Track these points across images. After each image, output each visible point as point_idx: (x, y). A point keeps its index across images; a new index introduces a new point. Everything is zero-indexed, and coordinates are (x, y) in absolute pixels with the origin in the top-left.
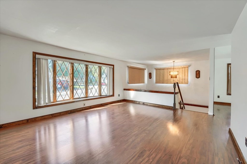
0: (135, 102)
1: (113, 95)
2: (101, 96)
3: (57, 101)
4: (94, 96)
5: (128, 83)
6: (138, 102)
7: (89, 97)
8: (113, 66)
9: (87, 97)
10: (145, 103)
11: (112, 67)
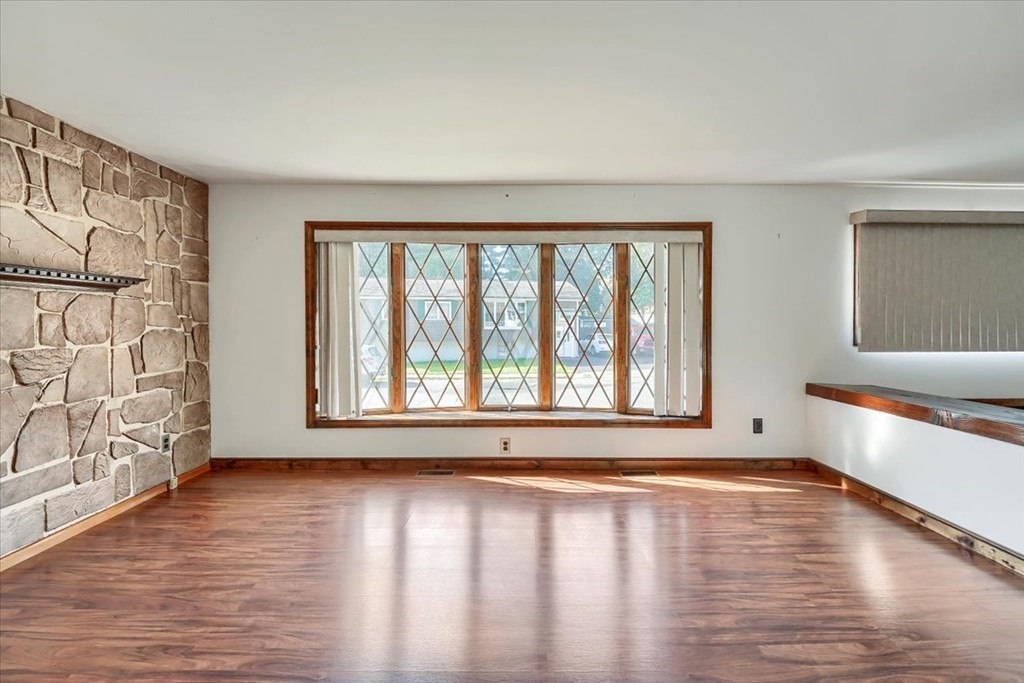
0: (887, 505)
1: (703, 420)
2: (625, 413)
3: (406, 411)
4: (584, 409)
5: (855, 344)
6: (915, 517)
7: (558, 409)
8: (706, 228)
9: (550, 409)
10: (981, 549)
11: (698, 236)
